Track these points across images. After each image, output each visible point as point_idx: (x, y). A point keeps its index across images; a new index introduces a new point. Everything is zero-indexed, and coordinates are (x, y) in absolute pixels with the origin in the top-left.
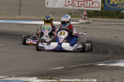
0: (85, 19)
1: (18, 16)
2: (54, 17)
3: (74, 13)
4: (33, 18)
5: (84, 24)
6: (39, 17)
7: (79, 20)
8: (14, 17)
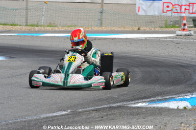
0: (184, 30)
1: (96, 28)
2: (145, 28)
3: (173, 21)
4: (116, 30)
5: (182, 37)
6: (124, 28)
7: (176, 31)
8: (90, 29)
